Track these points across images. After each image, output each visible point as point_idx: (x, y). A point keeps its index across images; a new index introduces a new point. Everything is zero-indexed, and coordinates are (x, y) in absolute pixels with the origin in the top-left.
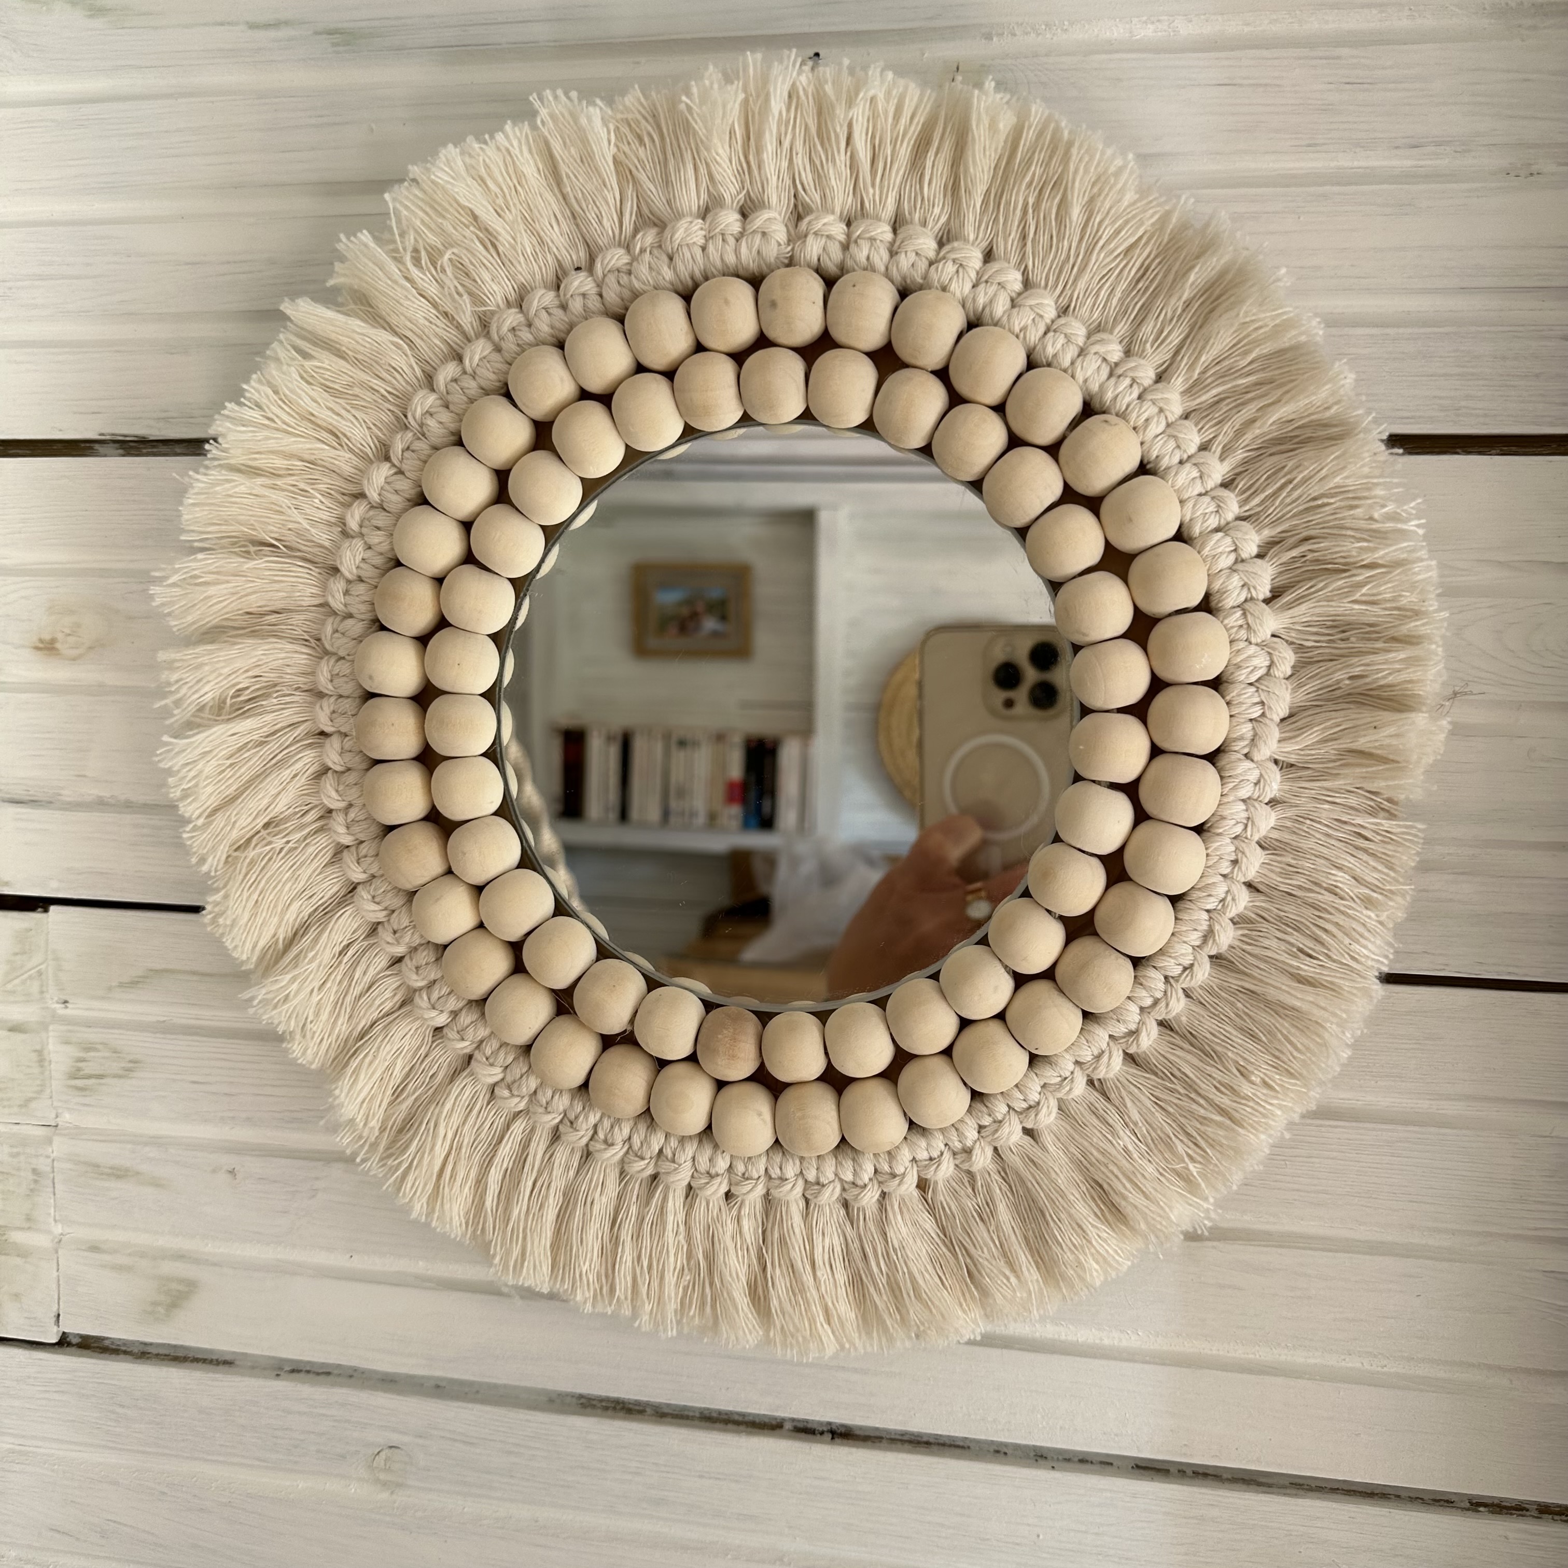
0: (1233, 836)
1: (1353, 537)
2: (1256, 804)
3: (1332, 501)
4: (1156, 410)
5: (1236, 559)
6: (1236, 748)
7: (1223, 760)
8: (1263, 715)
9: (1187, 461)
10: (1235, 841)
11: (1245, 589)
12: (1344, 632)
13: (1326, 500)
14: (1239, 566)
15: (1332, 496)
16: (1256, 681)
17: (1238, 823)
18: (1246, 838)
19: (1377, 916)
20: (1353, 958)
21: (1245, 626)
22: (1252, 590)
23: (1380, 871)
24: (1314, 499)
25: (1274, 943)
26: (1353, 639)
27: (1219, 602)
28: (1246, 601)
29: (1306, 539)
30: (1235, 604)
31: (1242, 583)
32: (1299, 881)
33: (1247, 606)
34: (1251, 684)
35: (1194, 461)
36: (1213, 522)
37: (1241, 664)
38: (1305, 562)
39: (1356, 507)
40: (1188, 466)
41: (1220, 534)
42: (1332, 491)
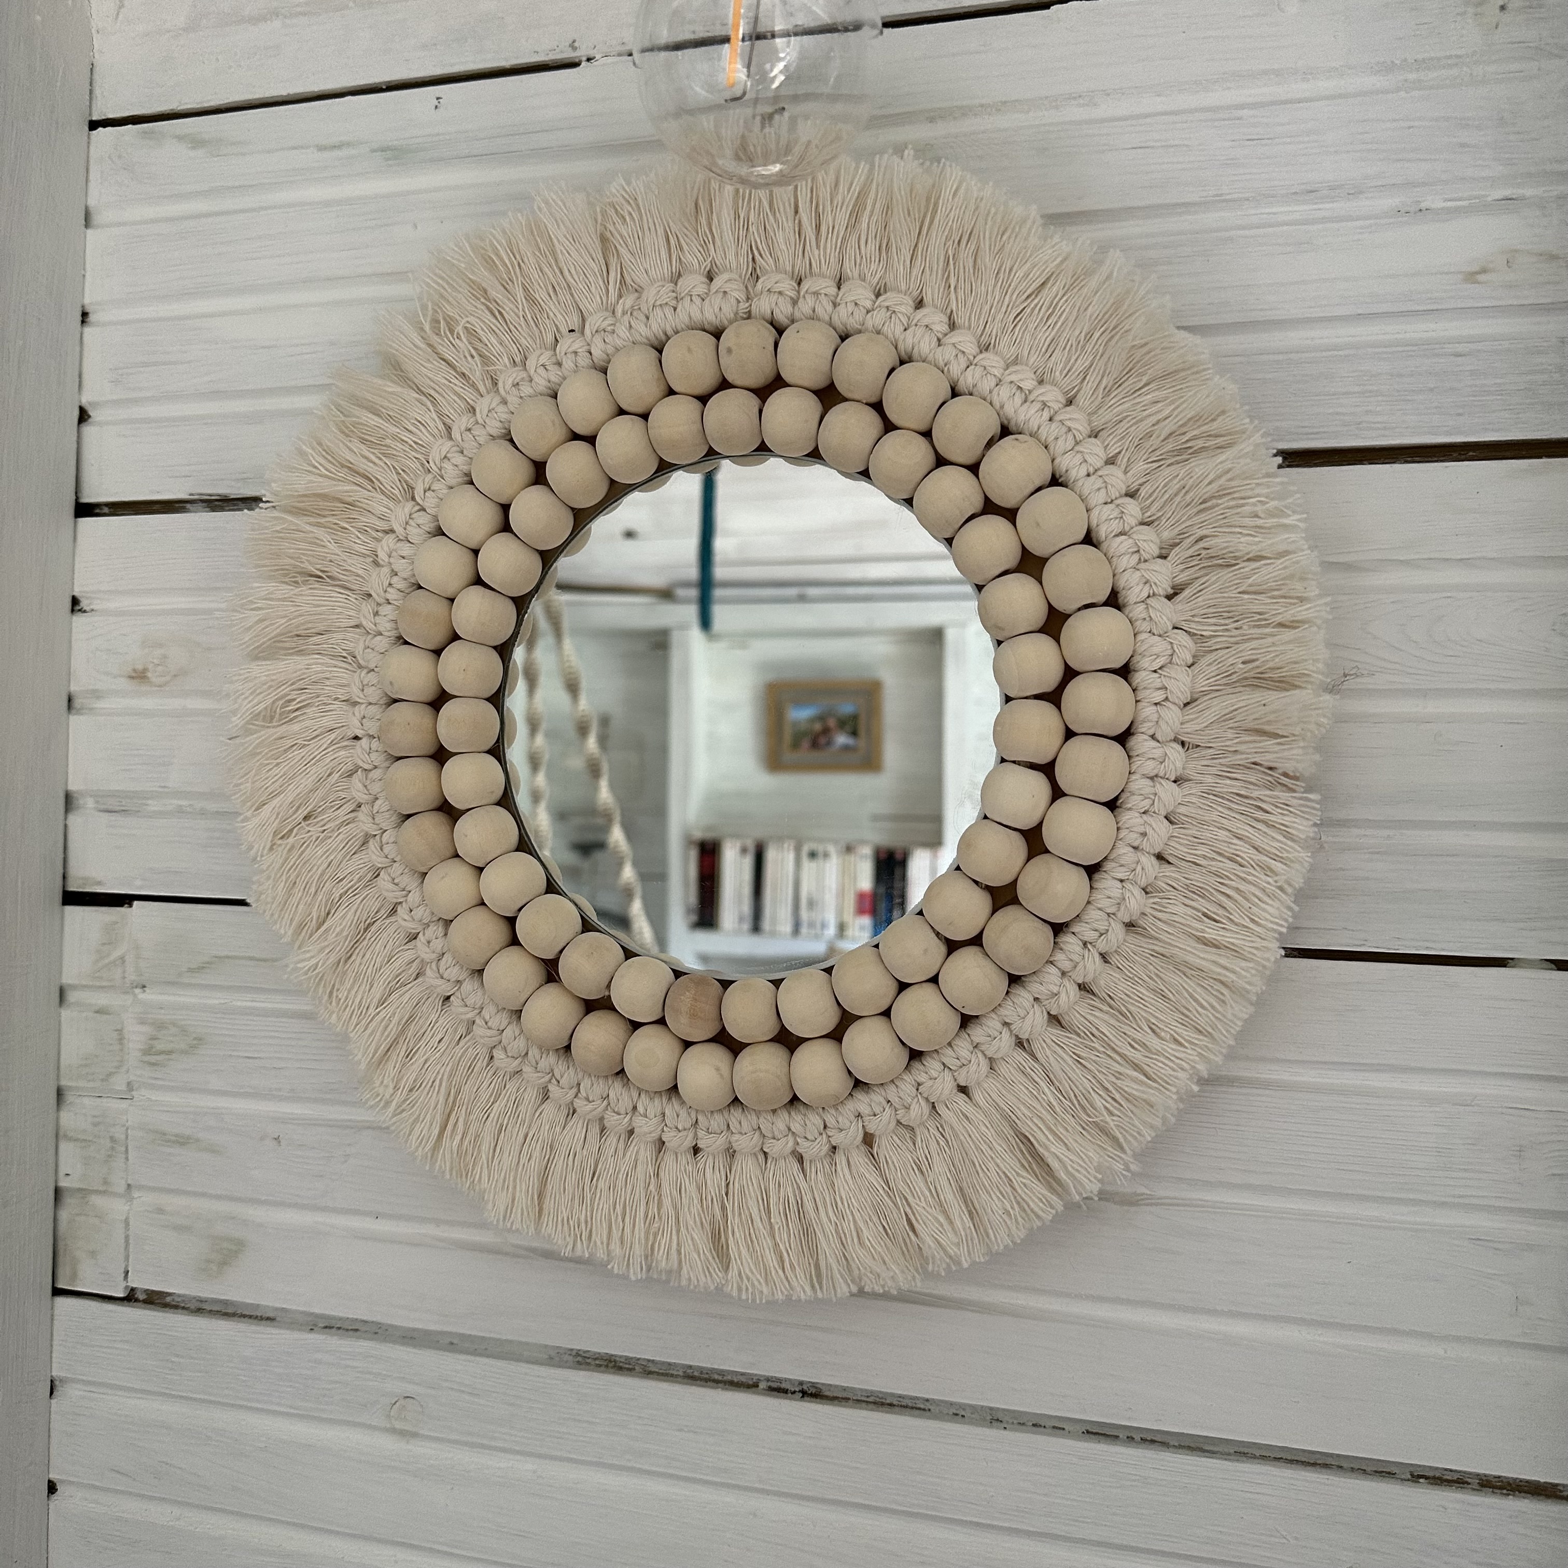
0: (1143, 810)
1: (1240, 533)
2: (1162, 781)
4: (1064, 429)
5: (1140, 559)
6: (1143, 730)
7: (1133, 742)
8: (1167, 699)
9: (1094, 474)
10: (1144, 816)
11: (1148, 585)
14: (1142, 566)
16: (1160, 668)
17: (1146, 798)
18: (1154, 812)
19: (1276, 882)
20: (1252, 920)
21: (1148, 619)
22: (1154, 586)
23: (1278, 841)
25: (1181, 909)
26: (1245, 627)
27: (1125, 598)
28: (1149, 597)
29: (1201, 539)
30: (1138, 600)
31: (1144, 580)
33: (1148, 601)
34: (1155, 671)
35: (1100, 473)
36: (1116, 526)
37: (1145, 653)
38: (1200, 560)
39: (1243, 505)
40: (1093, 478)
41: (1123, 537)
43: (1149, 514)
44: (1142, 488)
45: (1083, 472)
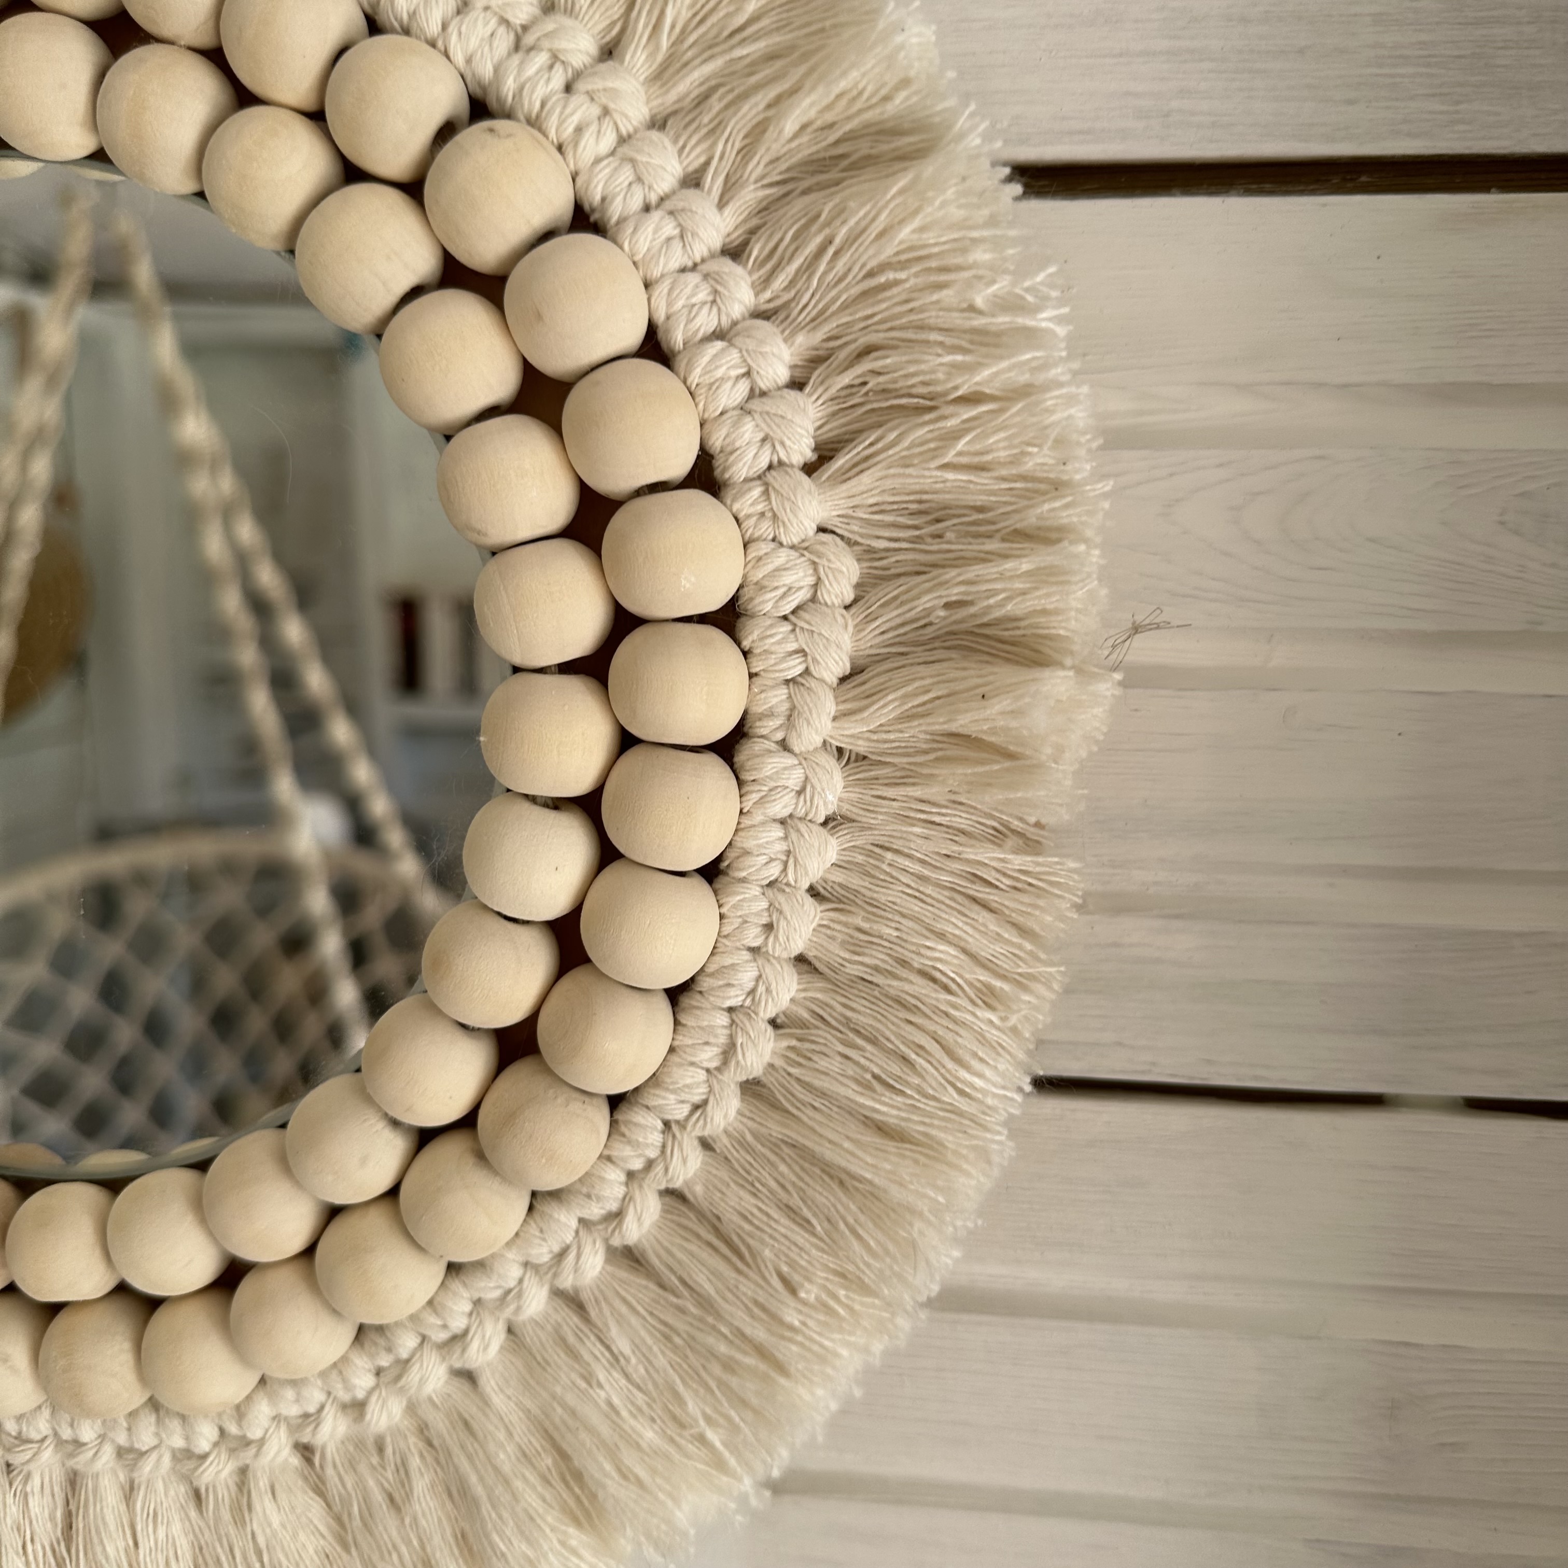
0: (767, 882)
1: (941, 344)
2: (802, 827)
3: (902, 275)
4: (596, 111)
5: (752, 390)
6: (764, 731)
7: (745, 753)
8: (807, 672)
9: (658, 206)
10: (769, 892)
11: (767, 448)
12: (938, 521)
13: (891, 275)
14: (755, 405)
15: (903, 265)
16: (793, 612)
17: (772, 860)
18: (788, 884)
19: (1004, 1019)
20: (961, 1092)
21: (769, 515)
22: (778, 447)
23: (1008, 942)
24: (871, 274)
25: (834, 1065)
26: (949, 535)
27: (725, 470)
28: (770, 467)
29: (867, 351)
30: (751, 474)
31: (761, 435)
32: (876, 957)
33: (769, 477)
34: (785, 618)
35: (668, 205)
36: (706, 322)
37: (765, 583)
38: (866, 394)
39: (940, 286)
40: (656, 215)
41: (719, 345)
42: (903, 257)
43: (768, 295)
44: (754, 239)
45: (636, 203)
